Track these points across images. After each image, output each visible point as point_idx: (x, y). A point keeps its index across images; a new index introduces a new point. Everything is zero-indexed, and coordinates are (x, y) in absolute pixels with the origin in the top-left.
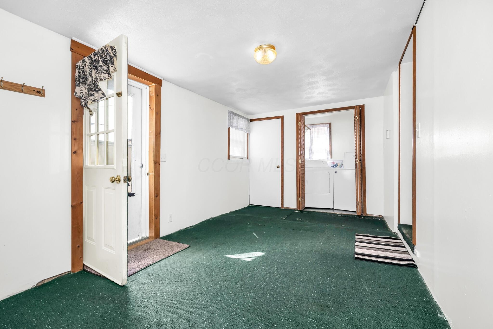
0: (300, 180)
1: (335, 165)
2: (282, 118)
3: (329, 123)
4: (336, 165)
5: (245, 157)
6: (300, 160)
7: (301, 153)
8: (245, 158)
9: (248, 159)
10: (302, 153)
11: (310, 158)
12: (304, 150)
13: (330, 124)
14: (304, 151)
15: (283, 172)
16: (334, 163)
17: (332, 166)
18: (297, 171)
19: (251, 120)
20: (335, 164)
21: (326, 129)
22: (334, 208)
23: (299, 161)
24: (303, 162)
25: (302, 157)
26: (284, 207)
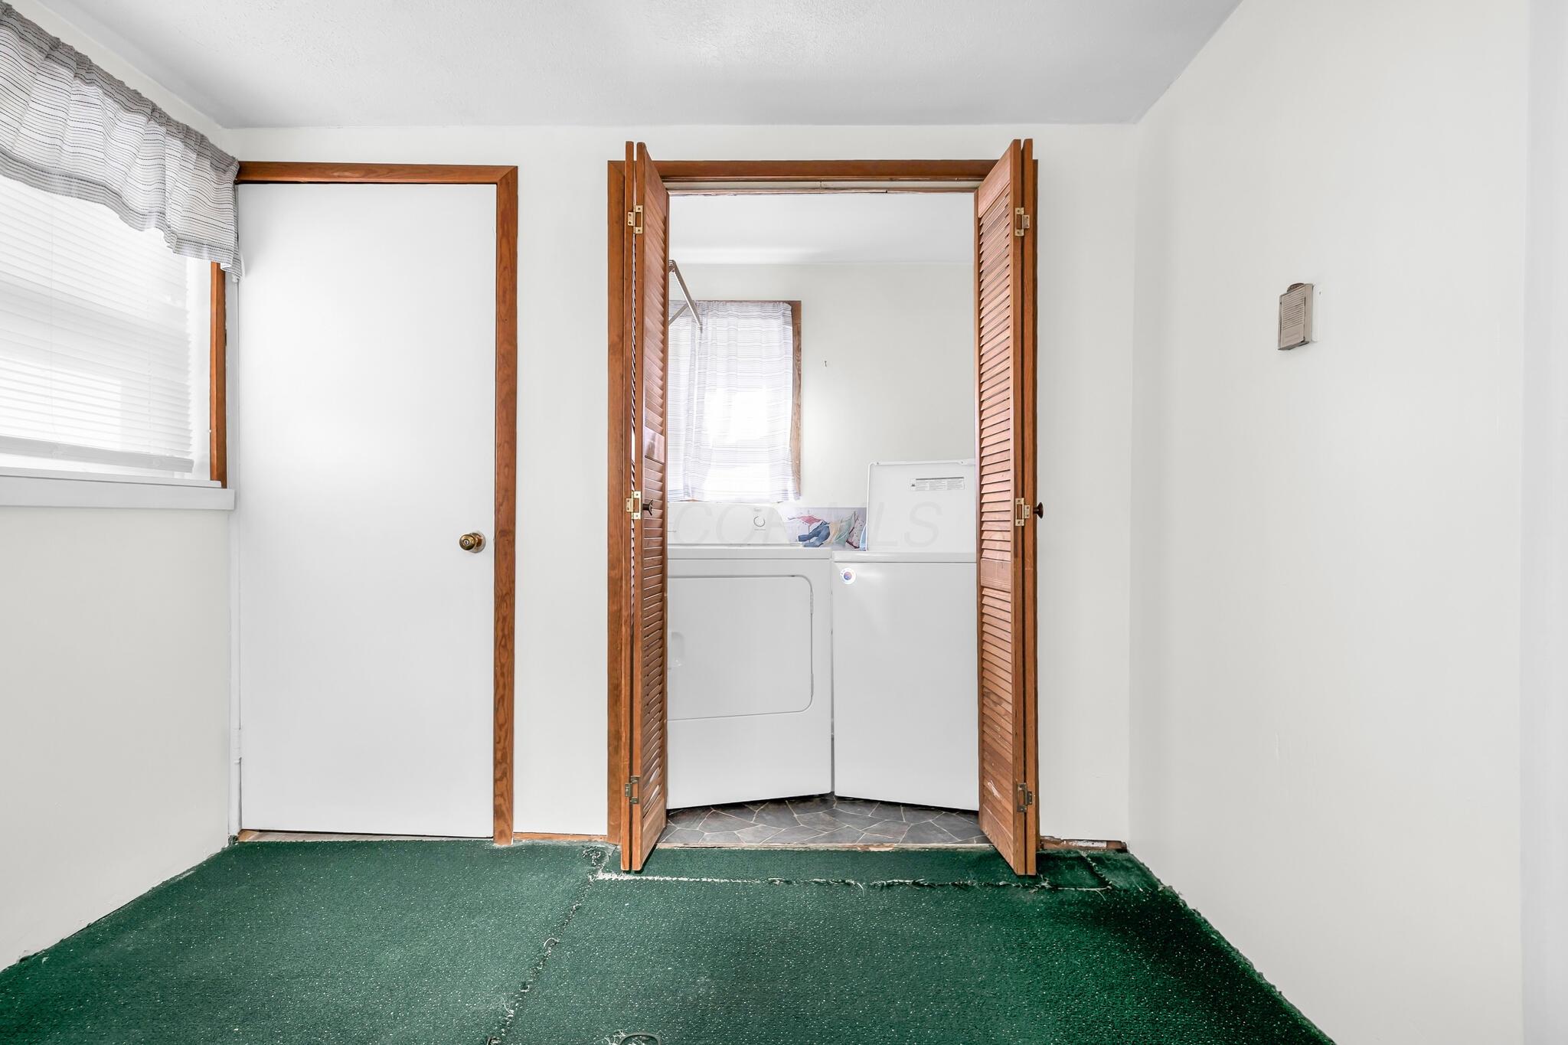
0: (638, 646)
1: (816, 533)
2: (506, 181)
3: (789, 303)
4: (823, 533)
5: (191, 462)
6: (637, 495)
7: (647, 441)
8: (189, 470)
9: (220, 472)
10: (652, 448)
11: (686, 487)
12: (664, 424)
13: (795, 307)
14: (661, 434)
15: (513, 582)
16: (810, 520)
17: (802, 539)
18: (613, 573)
19: (249, 173)
20: (815, 525)
21: (778, 329)
22: (832, 793)
23: (630, 505)
24: (656, 512)
25: (650, 477)
26: (516, 829)
